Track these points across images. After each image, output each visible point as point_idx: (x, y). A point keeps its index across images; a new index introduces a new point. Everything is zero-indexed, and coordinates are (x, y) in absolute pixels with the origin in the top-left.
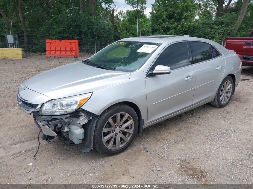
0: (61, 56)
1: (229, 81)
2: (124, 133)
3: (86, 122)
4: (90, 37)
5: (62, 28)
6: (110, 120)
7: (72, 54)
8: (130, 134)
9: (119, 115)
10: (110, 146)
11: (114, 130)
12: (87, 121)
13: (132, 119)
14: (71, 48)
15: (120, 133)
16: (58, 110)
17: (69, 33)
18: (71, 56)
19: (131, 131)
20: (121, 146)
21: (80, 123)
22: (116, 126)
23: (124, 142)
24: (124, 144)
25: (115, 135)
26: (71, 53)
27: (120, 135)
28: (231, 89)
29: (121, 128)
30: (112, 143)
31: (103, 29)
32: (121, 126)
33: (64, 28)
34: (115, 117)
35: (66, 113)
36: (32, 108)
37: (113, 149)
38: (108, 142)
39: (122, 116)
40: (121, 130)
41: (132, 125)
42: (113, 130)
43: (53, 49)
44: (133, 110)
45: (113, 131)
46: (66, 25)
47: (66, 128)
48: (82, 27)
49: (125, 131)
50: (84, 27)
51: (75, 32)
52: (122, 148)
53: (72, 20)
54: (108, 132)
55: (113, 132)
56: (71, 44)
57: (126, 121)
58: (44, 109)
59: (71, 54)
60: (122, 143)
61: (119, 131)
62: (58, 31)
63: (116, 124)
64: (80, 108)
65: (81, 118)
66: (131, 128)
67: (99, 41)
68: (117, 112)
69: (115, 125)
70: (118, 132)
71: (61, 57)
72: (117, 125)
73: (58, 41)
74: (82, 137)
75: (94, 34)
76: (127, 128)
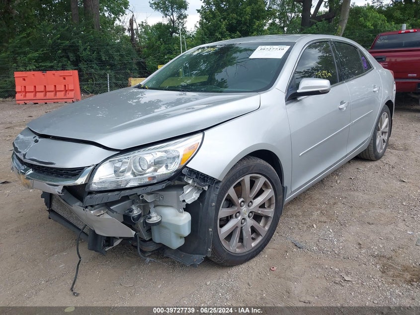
0: (46, 101)
1: (386, 114)
2: (257, 217)
3: (195, 196)
4: (95, 66)
5: (43, 51)
6: (231, 192)
7: (68, 96)
8: (267, 217)
9: (247, 179)
10: (234, 247)
11: (239, 212)
12: (198, 195)
13: (272, 187)
14: (65, 86)
15: (249, 217)
16: (132, 177)
17: (55, 60)
18: (66, 100)
19: (270, 212)
20: (253, 245)
21: (184, 201)
22: (242, 203)
23: (258, 234)
24: (260, 239)
25: (242, 223)
26: (65, 95)
27: (250, 222)
28: (388, 128)
29: (251, 208)
30: (238, 240)
31: (118, 51)
32: (250, 203)
33: (45, 52)
34: (239, 184)
35: (155, 181)
36: (67, 177)
37: (238, 251)
38: (229, 237)
39: (252, 183)
40: (251, 212)
41: (270, 200)
42: (236, 213)
43: (30, 88)
44: (272, 168)
45: (236, 215)
46: (49, 46)
47: (153, 214)
48: (82, 48)
49: (259, 212)
50: (85, 49)
51: (68, 57)
52: (256, 248)
53: (61, 36)
54: (227, 217)
55: (236, 217)
56: (65, 79)
57: (261, 192)
58: (97, 178)
59: (65, 97)
60: (253, 239)
61: (247, 214)
62: (34, 57)
63: (242, 199)
64: (185, 166)
65: (187, 190)
66: (269, 207)
67: (113, 73)
68: (244, 174)
69: (240, 201)
70: (246, 216)
71: (46, 103)
72: (243, 201)
73: (38, 74)
74: (187, 232)
75: (102, 61)
76: (262, 206)
